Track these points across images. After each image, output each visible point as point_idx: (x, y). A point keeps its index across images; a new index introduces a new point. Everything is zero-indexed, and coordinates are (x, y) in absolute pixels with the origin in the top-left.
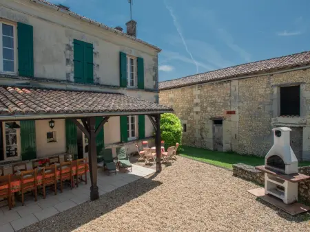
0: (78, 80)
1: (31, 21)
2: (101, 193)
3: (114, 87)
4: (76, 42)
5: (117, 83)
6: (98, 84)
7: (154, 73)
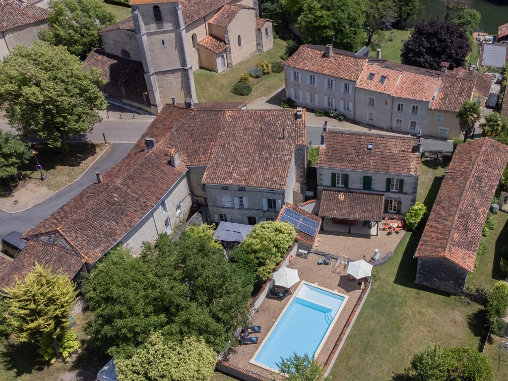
0: (364, 189)
1: (349, 173)
2: (351, 232)
3: (382, 191)
4: (364, 177)
5: (384, 189)
7: (414, 186)
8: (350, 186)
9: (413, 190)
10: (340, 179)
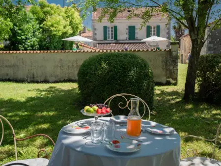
0: (130, 39)
1: (117, 25)
6: (137, 40)
7: (168, 31)
8: (118, 38)
9: (168, 35)
10: (110, 33)
